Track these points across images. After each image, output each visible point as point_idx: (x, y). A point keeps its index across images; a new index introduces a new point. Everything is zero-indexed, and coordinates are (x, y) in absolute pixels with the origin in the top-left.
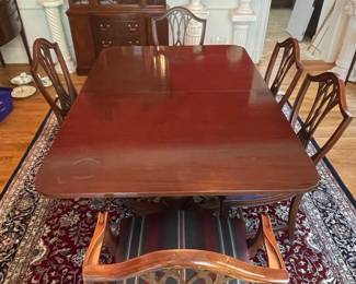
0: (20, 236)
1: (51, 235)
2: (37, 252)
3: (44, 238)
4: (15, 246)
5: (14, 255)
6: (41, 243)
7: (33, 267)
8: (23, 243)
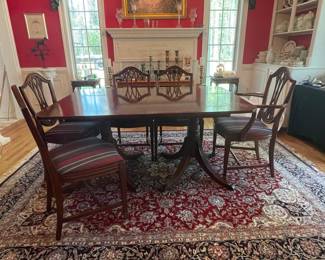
0: (211, 244)
1: (204, 223)
2: (222, 227)
3: (208, 226)
4: (221, 244)
5: (230, 241)
6: (213, 227)
7: (235, 225)
8: (216, 240)
